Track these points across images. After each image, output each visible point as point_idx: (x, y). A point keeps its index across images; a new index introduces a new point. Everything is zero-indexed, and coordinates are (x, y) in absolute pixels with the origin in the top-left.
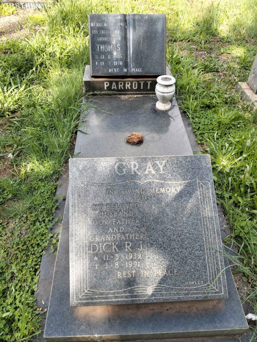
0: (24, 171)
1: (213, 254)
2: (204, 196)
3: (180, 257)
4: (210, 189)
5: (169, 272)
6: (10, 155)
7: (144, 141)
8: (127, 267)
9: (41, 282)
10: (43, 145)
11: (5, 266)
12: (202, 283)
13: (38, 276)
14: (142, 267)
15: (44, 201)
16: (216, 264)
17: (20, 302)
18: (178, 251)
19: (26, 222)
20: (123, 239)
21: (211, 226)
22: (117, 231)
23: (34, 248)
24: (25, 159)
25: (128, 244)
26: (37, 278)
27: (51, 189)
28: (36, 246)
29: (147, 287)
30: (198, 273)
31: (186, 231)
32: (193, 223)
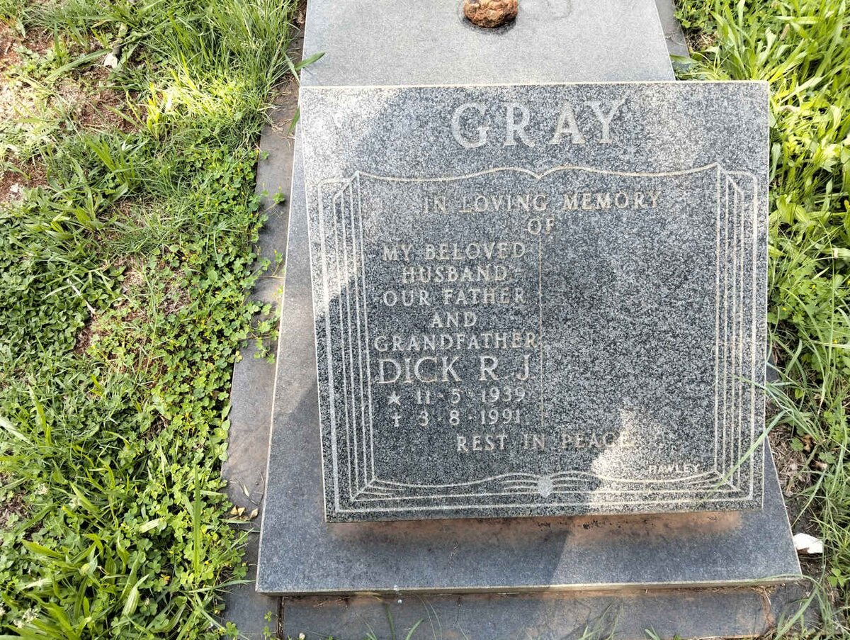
0: (158, 111)
1: (737, 394)
2: (735, 219)
3: (640, 398)
4: (756, 197)
5: (604, 438)
6: (110, 60)
7: (519, 17)
8: (483, 423)
9: (237, 436)
10: (204, 27)
11: (134, 393)
12: (696, 468)
13: (228, 422)
14: (528, 424)
15: (225, 206)
16: (743, 420)
17: (183, 490)
18: (634, 384)
19: (179, 267)
20: (474, 346)
21: (741, 314)
22: (456, 323)
23: (209, 342)
24: (156, 70)
25: (489, 362)
26: (225, 426)
27: (242, 170)
28: (215, 337)
29: (538, 476)
30: (687, 444)
31: (665, 328)
32: (690, 304)
